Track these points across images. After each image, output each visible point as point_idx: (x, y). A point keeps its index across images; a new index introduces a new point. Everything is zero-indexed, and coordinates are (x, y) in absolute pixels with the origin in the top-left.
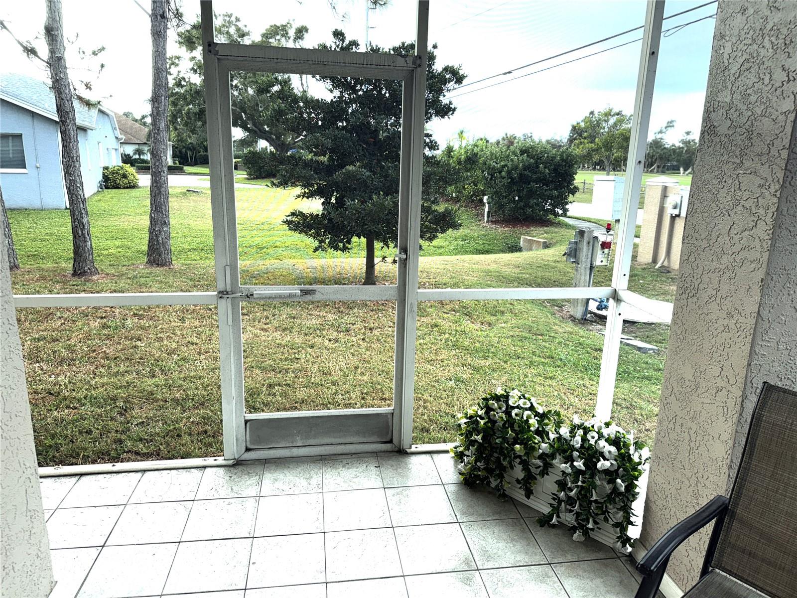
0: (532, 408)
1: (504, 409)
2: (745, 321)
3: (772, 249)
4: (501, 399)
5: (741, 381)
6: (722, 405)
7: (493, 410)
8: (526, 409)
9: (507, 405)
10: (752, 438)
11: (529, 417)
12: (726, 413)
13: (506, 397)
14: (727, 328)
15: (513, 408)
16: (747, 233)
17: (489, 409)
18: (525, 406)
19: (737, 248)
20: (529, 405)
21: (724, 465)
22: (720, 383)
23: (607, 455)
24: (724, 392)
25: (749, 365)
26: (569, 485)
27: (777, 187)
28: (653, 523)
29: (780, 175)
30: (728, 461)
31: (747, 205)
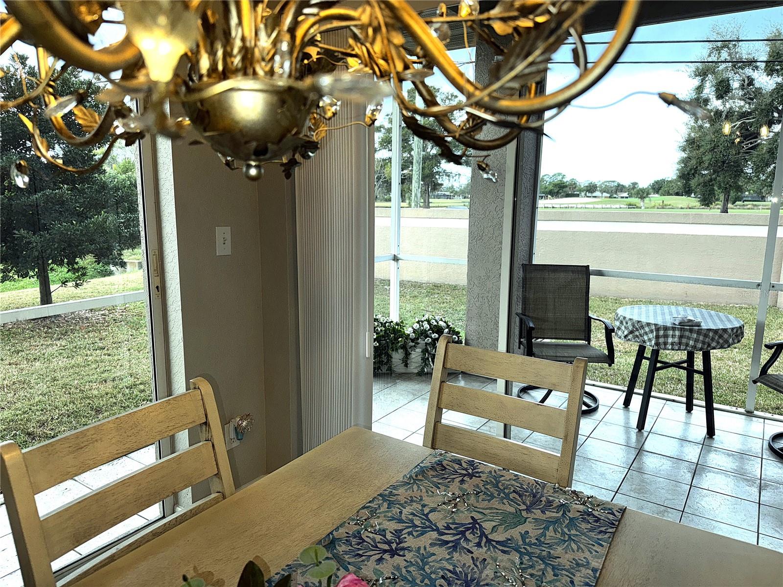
8: (390, 323)
9: (381, 323)
11: (394, 326)
15: (385, 324)
23: (444, 328)
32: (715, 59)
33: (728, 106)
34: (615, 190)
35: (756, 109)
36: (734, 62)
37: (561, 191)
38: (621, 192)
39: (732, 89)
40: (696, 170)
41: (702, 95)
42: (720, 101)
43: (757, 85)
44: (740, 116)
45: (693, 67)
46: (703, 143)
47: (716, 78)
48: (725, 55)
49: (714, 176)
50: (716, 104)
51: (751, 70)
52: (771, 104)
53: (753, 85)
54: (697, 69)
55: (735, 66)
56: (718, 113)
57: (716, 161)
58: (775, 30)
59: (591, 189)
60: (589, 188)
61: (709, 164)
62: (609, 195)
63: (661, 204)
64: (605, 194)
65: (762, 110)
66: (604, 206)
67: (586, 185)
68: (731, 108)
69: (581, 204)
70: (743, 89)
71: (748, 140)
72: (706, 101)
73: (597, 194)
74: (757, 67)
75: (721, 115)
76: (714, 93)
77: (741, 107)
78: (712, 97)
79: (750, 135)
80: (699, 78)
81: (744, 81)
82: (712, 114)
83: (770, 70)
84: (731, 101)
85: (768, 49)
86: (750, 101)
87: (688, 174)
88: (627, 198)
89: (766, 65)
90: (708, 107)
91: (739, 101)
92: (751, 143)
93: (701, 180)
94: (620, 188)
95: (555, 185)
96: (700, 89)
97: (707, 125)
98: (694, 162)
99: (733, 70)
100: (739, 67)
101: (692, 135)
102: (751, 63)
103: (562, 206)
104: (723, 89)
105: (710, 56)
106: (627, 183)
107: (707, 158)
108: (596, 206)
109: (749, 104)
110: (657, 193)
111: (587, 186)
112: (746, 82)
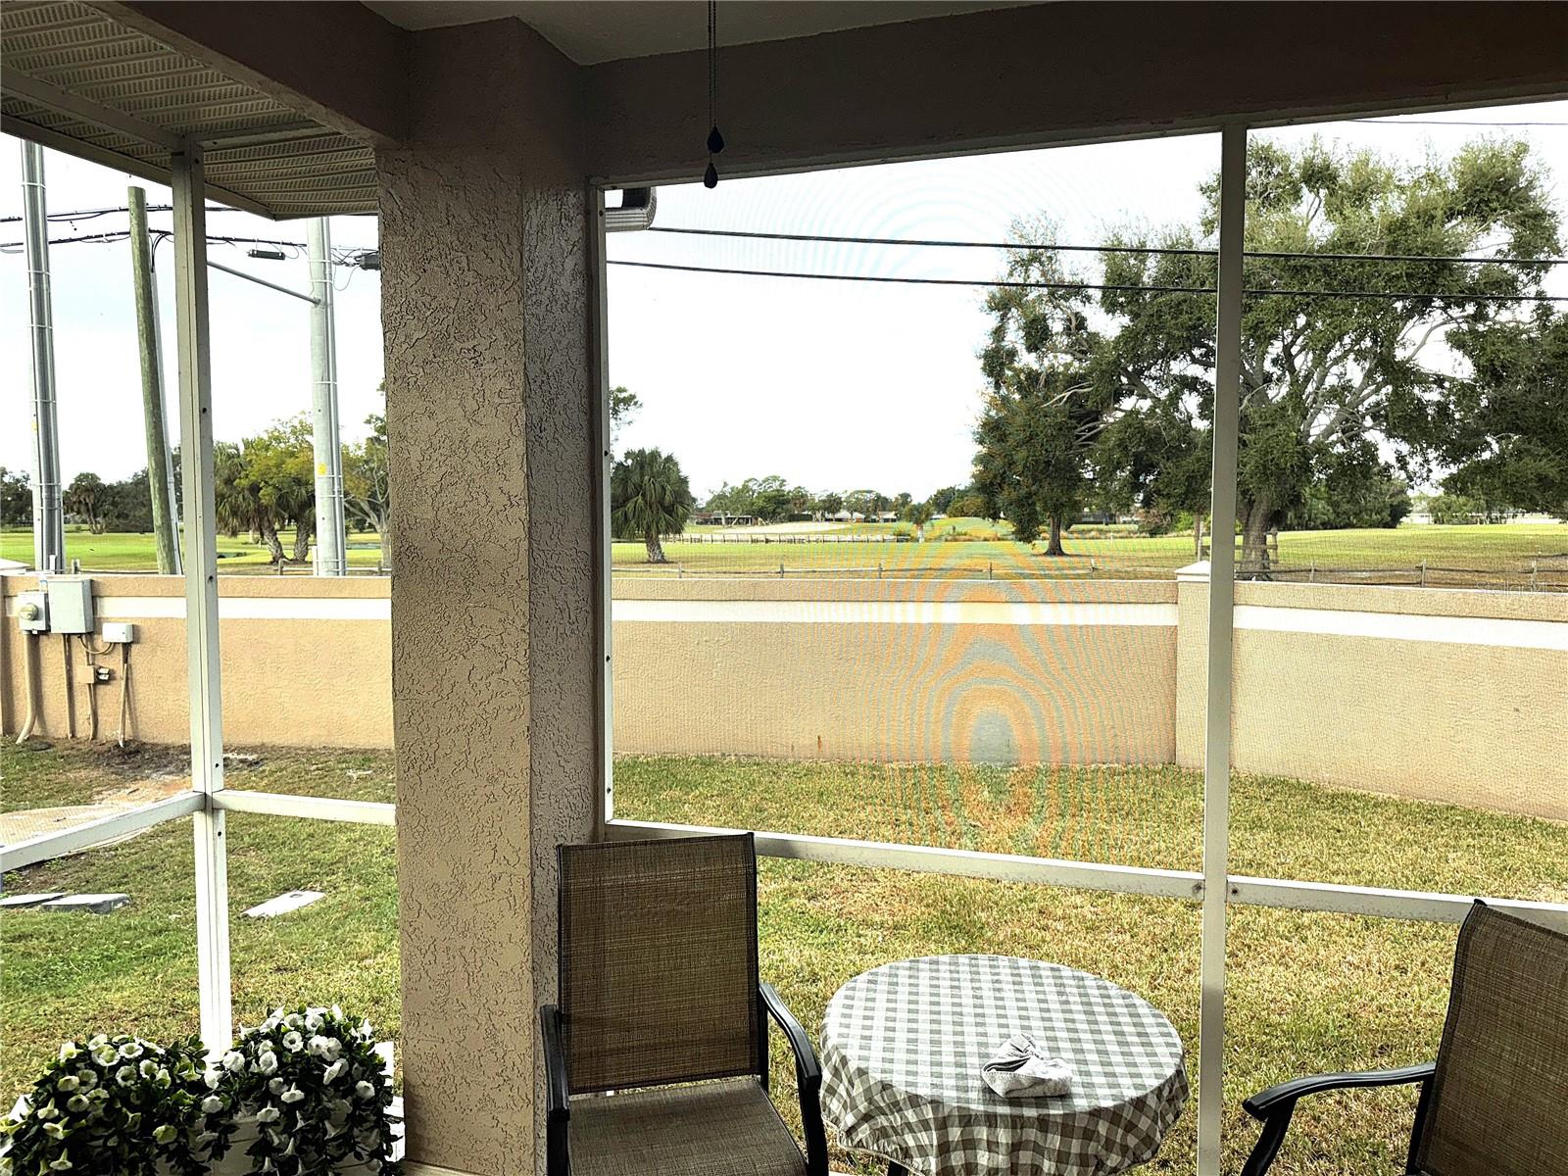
0: (148, 1053)
1: (94, 1080)
2: (516, 781)
3: (532, 691)
4: (78, 1065)
5: (525, 856)
6: (505, 896)
7: (71, 1094)
8: (138, 1060)
9: (99, 1069)
10: (566, 916)
11: (149, 1070)
12: (512, 903)
13: (86, 1056)
14: (491, 798)
15: (115, 1069)
16: (495, 676)
17: (61, 1098)
18: (136, 1054)
19: (485, 696)
20: (142, 1050)
21: (526, 972)
22: (496, 870)
23: (328, 1057)
24: (505, 878)
25: (532, 833)
26: (276, 1141)
27: (525, 621)
28: (425, 1117)
29: (525, 607)
30: (529, 964)
31: (489, 643)
32: (1021, 281)
33: (1046, 363)
34: (873, 507)
35: (1091, 371)
36: (1053, 286)
37: (778, 510)
38: (884, 510)
39: (1052, 335)
40: (1003, 476)
41: (1003, 344)
42: (1034, 354)
43: (1091, 328)
44: (1068, 382)
45: (984, 293)
46: (1011, 430)
47: (1025, 315)
48: (1035, 274)
49: (1034, 488)
50: (1027, 360)
51: (1079, 303)
52: (1116, 363)
53: (1086, 329)
54: (993, 297)
55: (1053, 295)
56: (1033, 377)
57: (1036, 461)
58: (1111, 235)
59: (832, 505)
60: (827, 505)
61: (1025, 466)
62: (863, 516)
63: (951, 532)
64: (857, 515)
65: (1103, 372)
66: (856, 537)
67: (823, 498)
68: (1052, 367)
69: (816, 533)
70: (1069, 335)
71: (1085, 424)
72: (1012, 354)
73: (843, 514)
74: (1088, 298)
75: (1038, 379)
76: (1022, 341)
77: (1067, 366)
78: (1021, 348)
79: (1088, 414)
80: (996, 314)
81: (1070, 320)
82: (1022, 377)
83: (1111, 306)
84: (1051, 355)
85: (1105, 268)
86: (1081, 356)
87: (991, 484)
88: (893, 520)
89: (1104, 296)
90: (1016, 365)
91: (1063, 355)
92: (1090, 429)
93: (1014, 495)
94: (881, 503)
95: (769, 499)
96: (999, 333)
97: (1017, 396)
98: (998, 462)
99: (1051, 301)
100: (1061, 296)
101: (993, 413)
102: (1078, 289)
103: (782, 538)
104: (1037, 335)
105: (1011, 274)
106: (892, 494)
107: (1020, 455)
108: (843, 537)
109: (1080, 360)
110: (944, 512)
111: (824, 501)
112: (1074, 323)
